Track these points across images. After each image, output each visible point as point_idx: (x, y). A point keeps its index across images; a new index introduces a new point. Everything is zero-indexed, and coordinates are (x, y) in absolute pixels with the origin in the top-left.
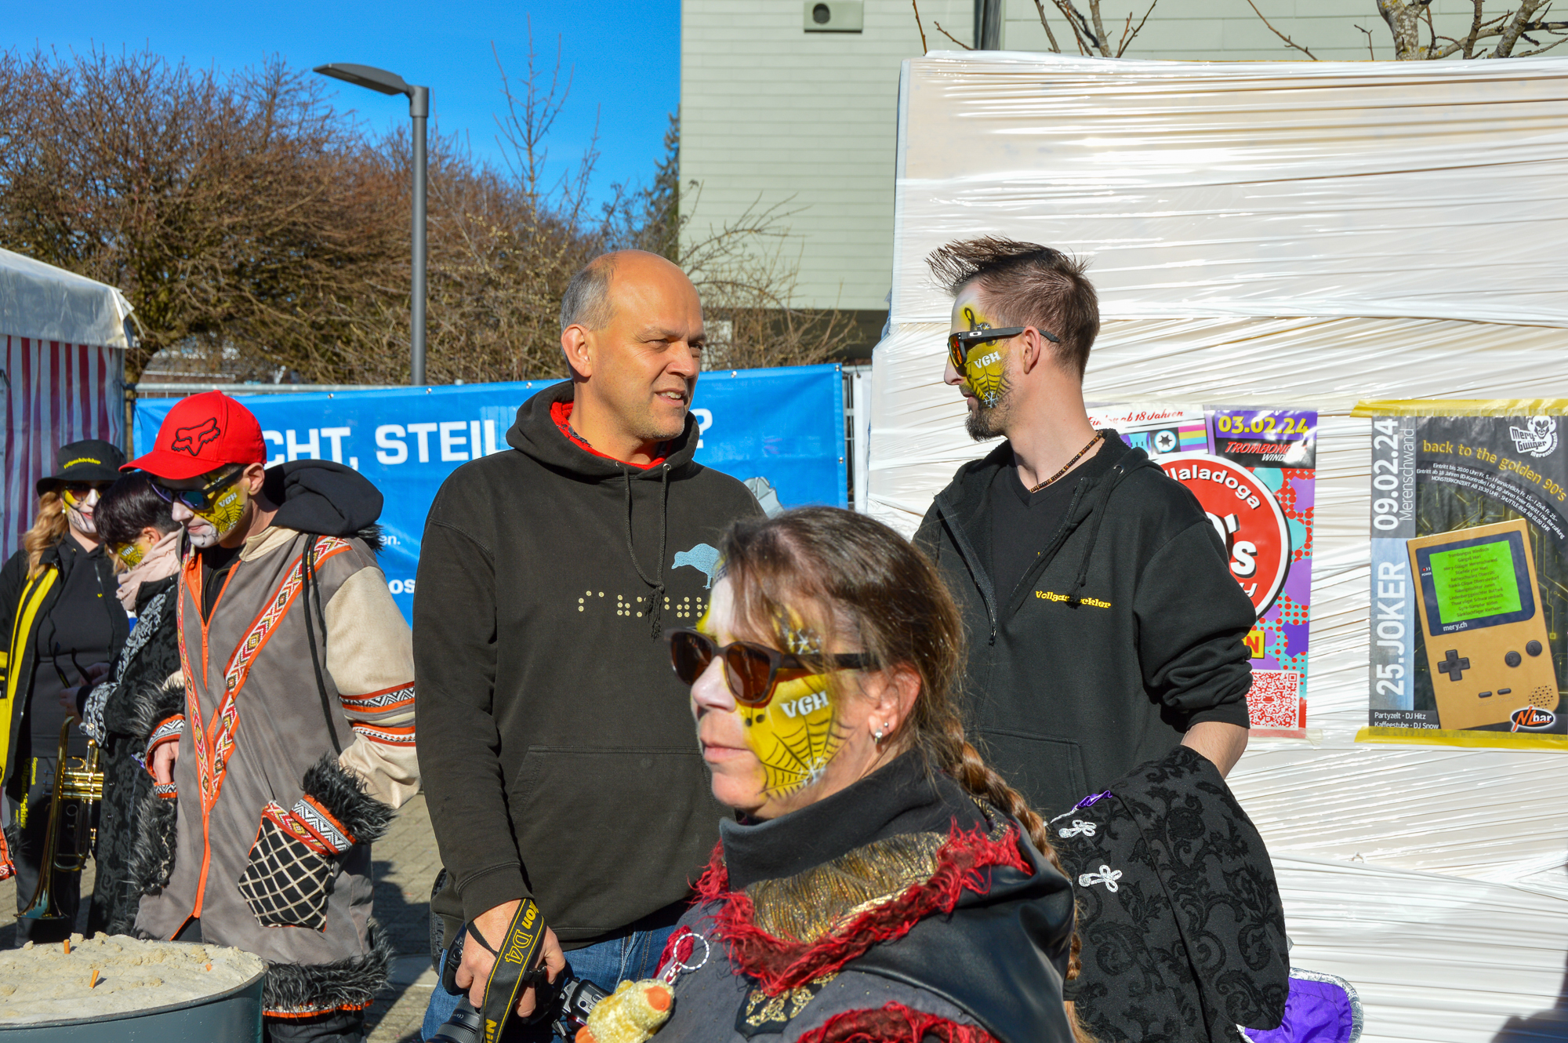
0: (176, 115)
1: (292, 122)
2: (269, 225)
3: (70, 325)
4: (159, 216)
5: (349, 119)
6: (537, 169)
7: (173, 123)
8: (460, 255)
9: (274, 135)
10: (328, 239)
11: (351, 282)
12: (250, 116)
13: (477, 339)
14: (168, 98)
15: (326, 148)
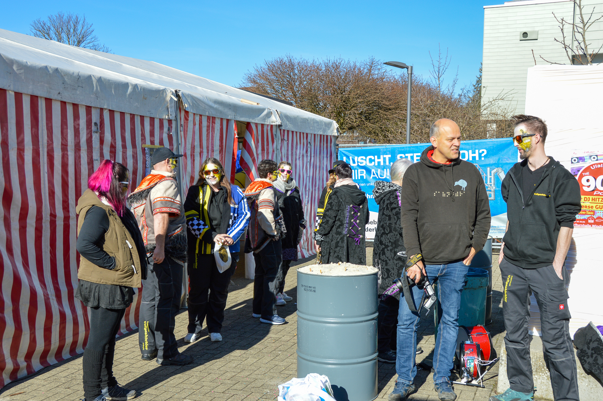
0: (346, 74)
1: (376, 74)
2: (369, 101)
3: (324, 131)
4: (342, 100)
5: (391, 72)
6: (441, 84)
7: (346, 76)
8: (419, 108)
9: (371, 77)
10: (384, 104)
11: (390, 115)
12: (365, 73)
13: (424, 131)
14: (345, 70)
15: (384, 80)
